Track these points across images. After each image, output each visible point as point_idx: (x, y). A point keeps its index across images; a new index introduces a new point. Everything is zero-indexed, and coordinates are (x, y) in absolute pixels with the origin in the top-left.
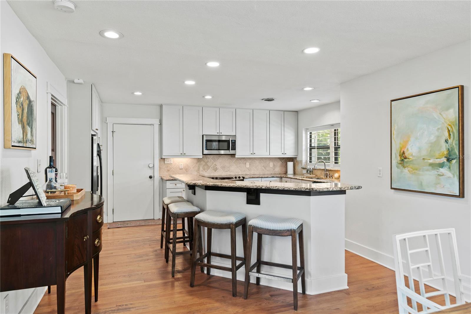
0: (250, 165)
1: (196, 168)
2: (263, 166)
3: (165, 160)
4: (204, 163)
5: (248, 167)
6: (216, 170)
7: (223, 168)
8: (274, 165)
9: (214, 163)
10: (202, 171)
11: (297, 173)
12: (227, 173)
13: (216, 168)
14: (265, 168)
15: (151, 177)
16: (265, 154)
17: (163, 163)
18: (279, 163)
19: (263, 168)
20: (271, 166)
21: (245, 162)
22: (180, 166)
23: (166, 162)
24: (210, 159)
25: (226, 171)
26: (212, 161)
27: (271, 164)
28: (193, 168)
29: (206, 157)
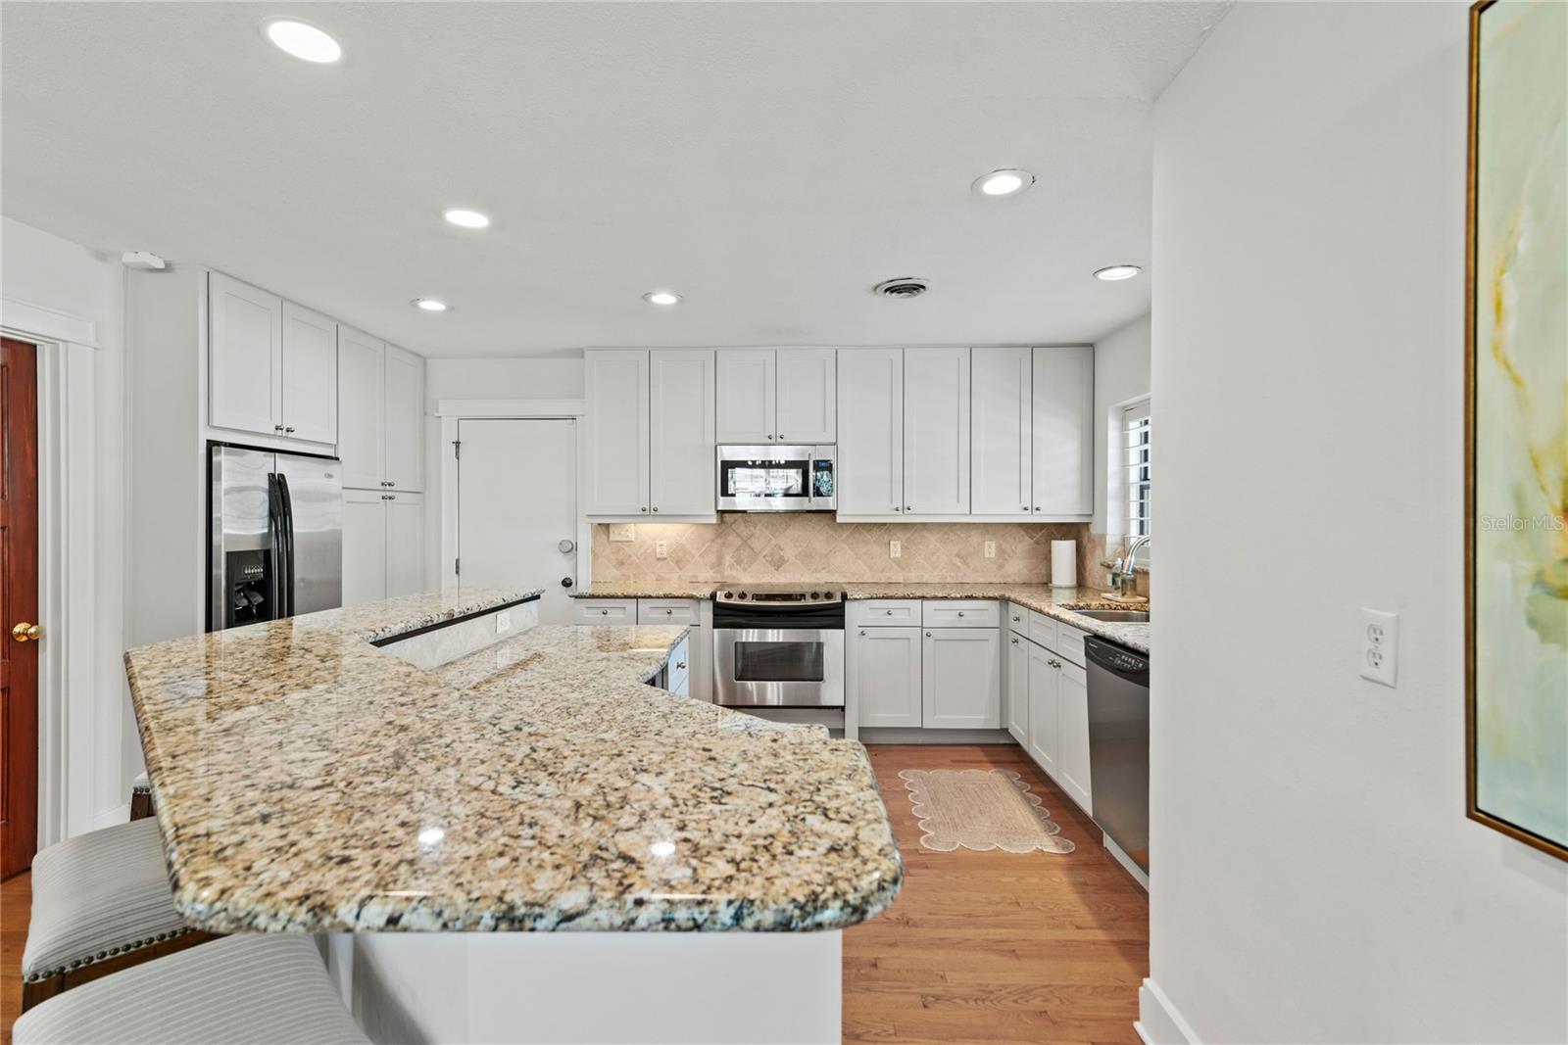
0: (904, 548)
1: (712, 558)
2: (958, 555)
3: (612, 528)
4: (739, 542)
5: (899, 555)
6: (779, 564)
7: (806, 556)
8: (1000, 551)
9: (774, 541)
10: (731, 566)
11: (1090, 582)
12: (818, 575)
13: (782, 557)
14: (965, 562)
15: (567, 583)
16: (956, 512)
17: (604, 537)
18: (1023, 545)
19: (958, 562)
20: (987, 556)
21: (886, 538)
22: (658, 550)
23: (612, 538)
24: (759, 526)
25: (816, 570)
26: (767, 533)
27: (990, 548)
28: (701, 556)
29: (745, 521)
